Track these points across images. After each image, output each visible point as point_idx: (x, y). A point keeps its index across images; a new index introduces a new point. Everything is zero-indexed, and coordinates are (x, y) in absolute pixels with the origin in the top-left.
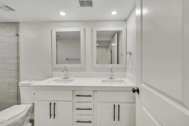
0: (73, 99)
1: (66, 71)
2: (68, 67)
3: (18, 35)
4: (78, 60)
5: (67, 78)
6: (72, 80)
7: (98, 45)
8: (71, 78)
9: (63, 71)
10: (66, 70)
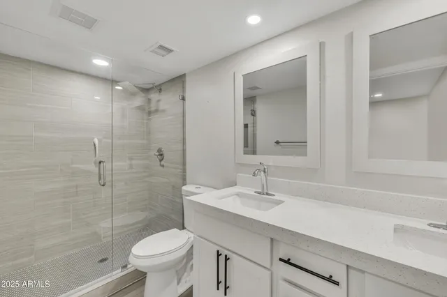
0: (272, 264)
1: (262, 173)
2: (270, 164)
3: (183, 99)
4: (299, 146)
5: (267, 194)
6: (279, 203)
7: (378, 95)
8: (278, 197)
9: (254, 173)
10: (265, 172)
